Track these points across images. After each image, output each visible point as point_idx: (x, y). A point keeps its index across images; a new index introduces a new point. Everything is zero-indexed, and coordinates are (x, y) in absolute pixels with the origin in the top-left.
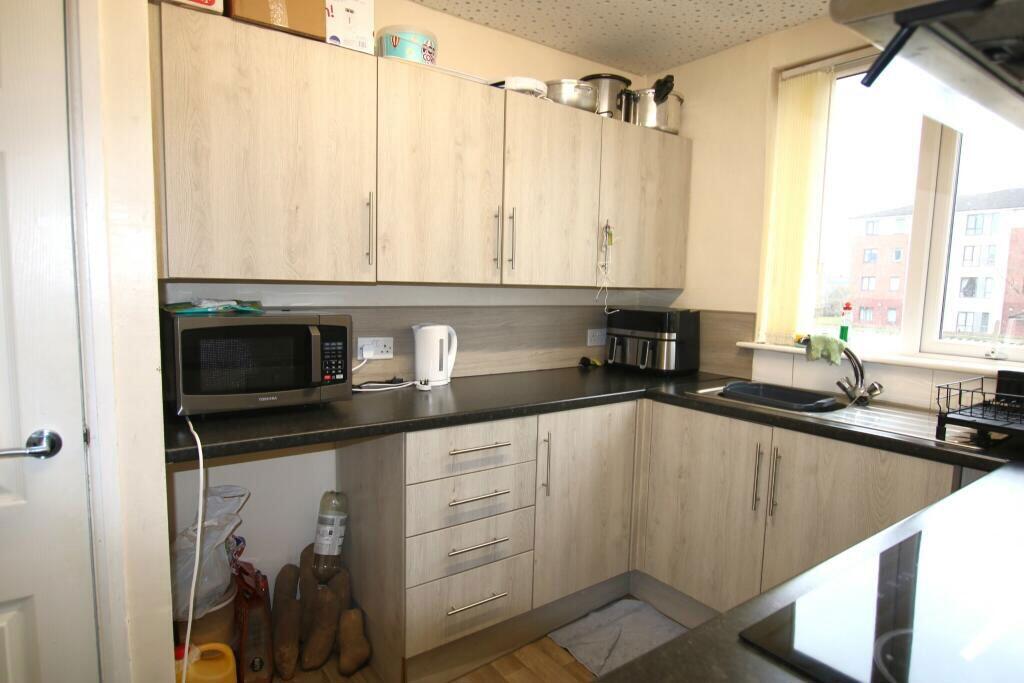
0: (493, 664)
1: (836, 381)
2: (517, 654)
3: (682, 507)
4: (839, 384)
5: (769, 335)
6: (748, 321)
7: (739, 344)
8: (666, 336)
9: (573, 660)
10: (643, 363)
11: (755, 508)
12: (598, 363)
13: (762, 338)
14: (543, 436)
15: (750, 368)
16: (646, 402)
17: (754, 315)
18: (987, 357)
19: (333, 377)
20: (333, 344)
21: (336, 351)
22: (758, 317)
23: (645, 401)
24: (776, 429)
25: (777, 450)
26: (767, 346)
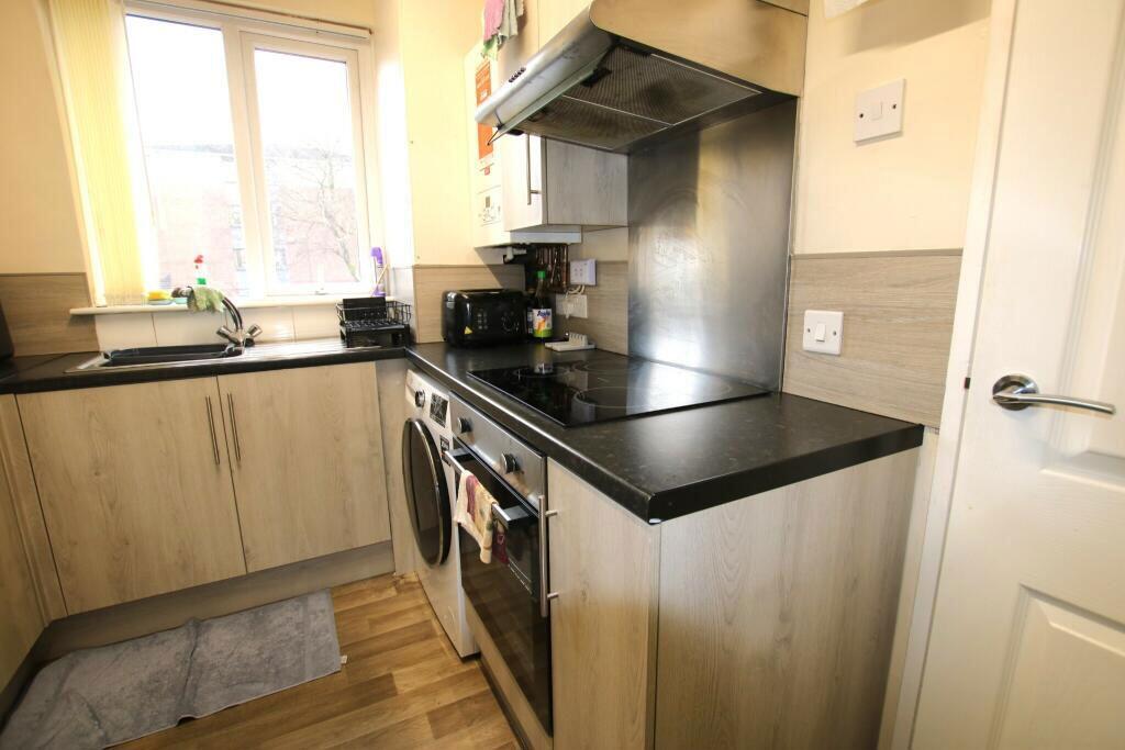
1: (216, 330)
3: (111, 506)
4: (219, 333)
5: (108, 297)
6: (78, 283)
7: (74, 311)
11: (218, 462)
13: (101, 300)
15: (93, 338)
17: (84, 275)
18: (317, 293)
22: (89, 276)
24: (221, 377)
25: (230, 397)
26: (111, 308)
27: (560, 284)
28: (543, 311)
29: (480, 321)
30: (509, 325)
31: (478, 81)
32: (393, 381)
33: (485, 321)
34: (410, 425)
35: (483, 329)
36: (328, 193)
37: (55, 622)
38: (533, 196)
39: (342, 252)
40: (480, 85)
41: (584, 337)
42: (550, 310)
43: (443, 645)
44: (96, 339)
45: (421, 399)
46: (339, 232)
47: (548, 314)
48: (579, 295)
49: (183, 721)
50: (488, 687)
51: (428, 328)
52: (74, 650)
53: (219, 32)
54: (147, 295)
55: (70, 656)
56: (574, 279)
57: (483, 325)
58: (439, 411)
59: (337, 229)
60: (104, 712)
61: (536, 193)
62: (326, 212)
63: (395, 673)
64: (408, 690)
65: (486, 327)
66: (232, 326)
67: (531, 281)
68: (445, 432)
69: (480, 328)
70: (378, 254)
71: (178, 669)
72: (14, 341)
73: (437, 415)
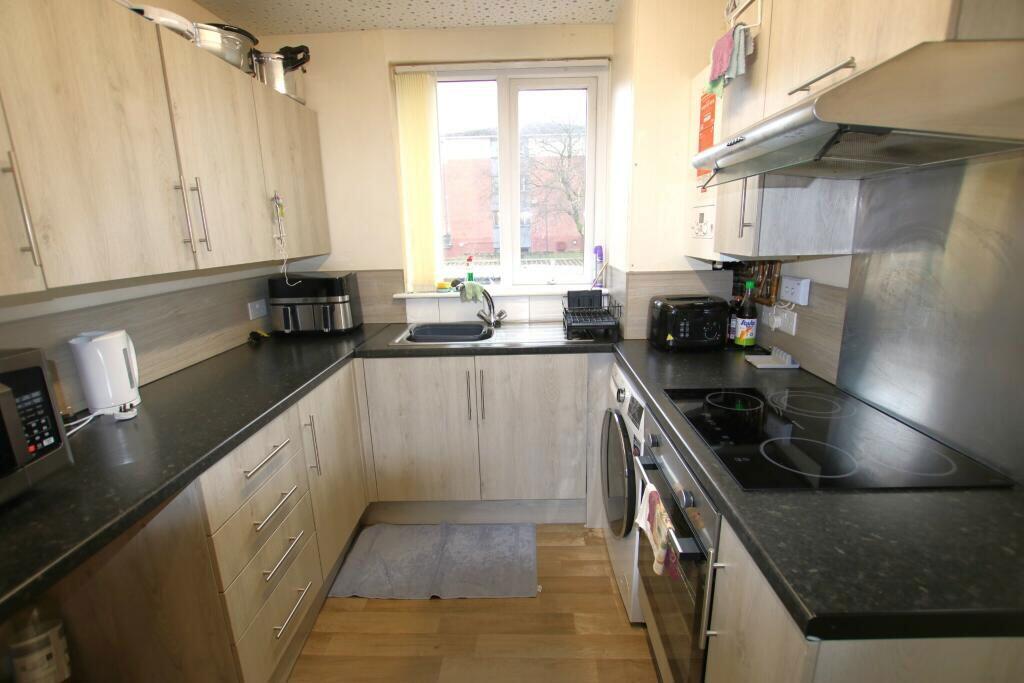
0: (304, 653)
1: (477, 313)
2: (316, 630)
3: (407, 436)
4: (479, 315)
5: (415, 286)
6: (397, 276)
7: (395, 296)
8: (340, 299)
9: (366, 600)
10: (287, 327)
11: (470, 416)
12: (266, 335)
13: (411, 288)
14: (305, 420)
15: (404, 314)
16: (357, 361)
17: (401, 271)
18: (549, 283)
19: (39, 446)
20: (26, 397)
21: (34, 405)
22: (405, 272)
23: (355, 360)
24: (477, 357)
25: (482, 372)
26: (415, 295)
27: (768, 296)
28: (747, 320)
29: (682, 330)
30: (710, 334)
31: (703, 104)
32: (600, 373)
33: (687, 330)
34: (609, 415)
35: (684, 337)
36: (566, 162)
37: (372, 504)
38: (745, 229)
39: (573, 212)
40: (705, 106)
41: (789, 357)
42: (754, 320)
43: (617, 604)
44: (405, 314)
45: (622, 395)
46: (573, 196)
47: (752, 323)
48: (788, 311)
49: (434, 597)
50: (650, 658)
51: (636, 327)
52: (379, 522)
53: (495, 83)
54: (436, 285)
55: (377, 526)
56: (785, 294)
57: (685, 333)
58: (636, 412)
59: (571, 193)
60: (392, 573)
61: (748, 225)
62: (563, 179)
63: (576, 614)
64: (583, 633)
65: (687, 335)
66: (487, 310)
67: (738, 290)
68: (639, 433)
69: (682, 335)
70: (599, 251)
71: (434, 557)
72: (364, 314)
73: (634, 415)
